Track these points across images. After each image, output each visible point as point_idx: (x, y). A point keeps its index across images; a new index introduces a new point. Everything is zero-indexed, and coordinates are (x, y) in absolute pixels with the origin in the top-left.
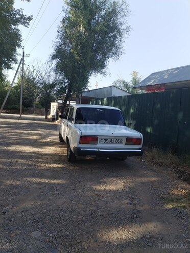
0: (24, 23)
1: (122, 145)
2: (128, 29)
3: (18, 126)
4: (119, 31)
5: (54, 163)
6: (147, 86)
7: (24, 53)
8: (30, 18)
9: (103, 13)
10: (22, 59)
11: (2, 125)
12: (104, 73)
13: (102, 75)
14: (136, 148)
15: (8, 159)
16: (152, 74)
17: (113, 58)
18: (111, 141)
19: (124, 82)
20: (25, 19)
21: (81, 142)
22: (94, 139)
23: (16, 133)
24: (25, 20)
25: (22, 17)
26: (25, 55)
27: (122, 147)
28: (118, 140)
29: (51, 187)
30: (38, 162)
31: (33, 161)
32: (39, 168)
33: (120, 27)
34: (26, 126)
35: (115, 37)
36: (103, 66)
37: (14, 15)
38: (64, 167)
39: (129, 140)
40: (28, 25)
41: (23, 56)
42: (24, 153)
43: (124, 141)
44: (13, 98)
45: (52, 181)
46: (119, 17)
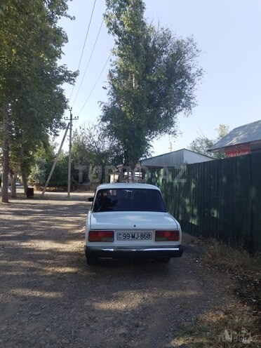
0: (69, 80)
1: (151, 242)
2: (200, 73)
3: (56, 211)
4: (188, 77)
5: (67, 266)
6: (225, 147)
7: (71, 116)
8: (76, 74)
9: (165, 56)
10: (69, 124)
11: (38, 210)
12: (174, 133)
13: (171, 135)
14: (171, 246)
15: (10, 261)
16: (235, 129)
17: (183, 111)
18: (133, 237)
19: (207, 141)
20: (70, 75)
21: (90, 240)
22: (108, 235)
23: (49, 220)
24: (70, 77)
25: (66, 73)
26: (73, 118)
27: (150, 245)
28: (144, 234)
29: (37, 303)
30: (46, 265)
31: (41, 263)
32: (42, 274)
33: (188, 71)
34: (66, 210)
35: (183, 84)
36: (171, 124)
37: (57, 73)
38: (76, 273)
39: (161, 235)
40: (74, 81)
41: (71, 119)
42: (38, 251)
43: (153, 236)
44: (63, 172)
45: (46, 295)
46: (186, 58)
